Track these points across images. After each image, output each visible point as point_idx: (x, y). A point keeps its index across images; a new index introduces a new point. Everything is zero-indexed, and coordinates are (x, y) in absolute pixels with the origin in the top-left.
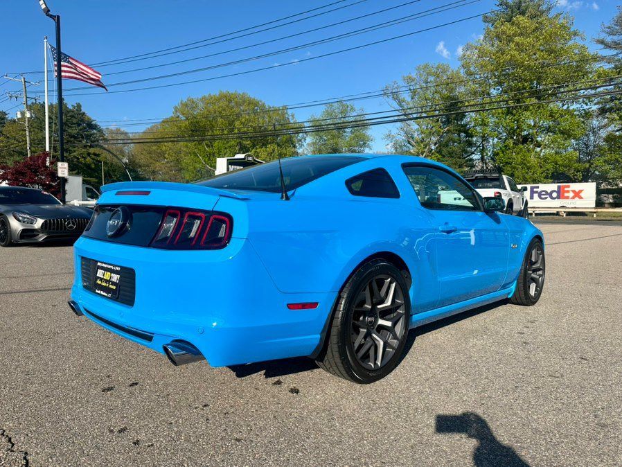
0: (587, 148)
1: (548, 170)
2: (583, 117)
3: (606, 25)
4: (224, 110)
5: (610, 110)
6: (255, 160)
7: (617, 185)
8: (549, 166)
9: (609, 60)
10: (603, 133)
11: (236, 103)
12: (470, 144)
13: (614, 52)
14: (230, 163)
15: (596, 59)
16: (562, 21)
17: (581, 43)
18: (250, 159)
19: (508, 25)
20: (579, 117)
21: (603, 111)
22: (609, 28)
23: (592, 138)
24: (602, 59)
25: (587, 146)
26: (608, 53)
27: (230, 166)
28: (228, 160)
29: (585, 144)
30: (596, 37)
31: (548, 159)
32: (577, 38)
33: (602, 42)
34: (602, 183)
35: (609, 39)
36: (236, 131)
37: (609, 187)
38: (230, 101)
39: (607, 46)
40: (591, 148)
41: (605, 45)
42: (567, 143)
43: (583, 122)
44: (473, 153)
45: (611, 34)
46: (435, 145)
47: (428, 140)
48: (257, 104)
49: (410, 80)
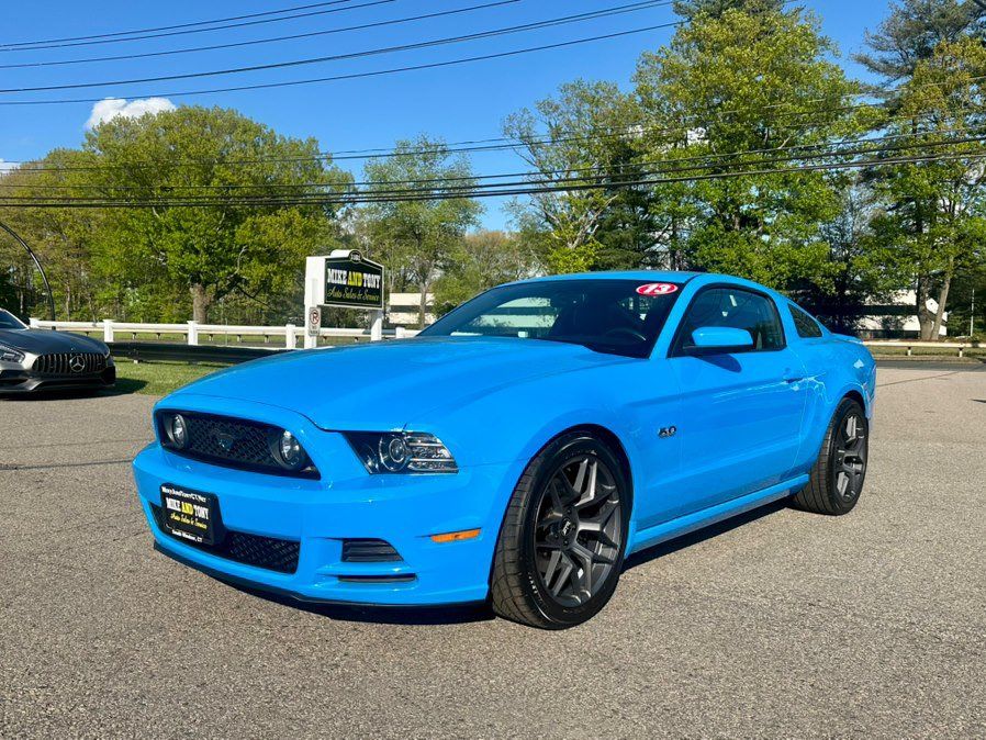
0: (843, 236)
1: (782, 274)
2: (836, 185)
3: (871, 35)
5: (878, 175)
6: (363, 261)
7: (890, 300)
8: (784, 268)
9: (877, 92)
10: (868, 212)
12: (651, 226)
13: (883, 78)
14: (330, 264)
15: (856, 88)
16: (802, 22)
17: (833, 62)
18: (357, 258)
19: (715, 23)
20: (831, 184)
21: (867, 176)
22: (876, 38)
23: (850, 219)
24: (866, 90)
25: (843, 233)
26: (876, 79)
27: (329, 270)
28: (327, 260)
29: (839, 228)
30: (856, 52)
31: (781, 256)
32: (826, 52)
33: (865, 61)
34: (867, 296)
35: (876, 56)
37: (878, 303)
39: (873, 68)
40: (849, 237)
41: (870, 65)
42: (811, 227)
43: (836, 193)
44: (657, 241)
45: (879, 48)
46: (593, 226)
47: (582, 218)
48: (258, 130)
49: (549, 108)
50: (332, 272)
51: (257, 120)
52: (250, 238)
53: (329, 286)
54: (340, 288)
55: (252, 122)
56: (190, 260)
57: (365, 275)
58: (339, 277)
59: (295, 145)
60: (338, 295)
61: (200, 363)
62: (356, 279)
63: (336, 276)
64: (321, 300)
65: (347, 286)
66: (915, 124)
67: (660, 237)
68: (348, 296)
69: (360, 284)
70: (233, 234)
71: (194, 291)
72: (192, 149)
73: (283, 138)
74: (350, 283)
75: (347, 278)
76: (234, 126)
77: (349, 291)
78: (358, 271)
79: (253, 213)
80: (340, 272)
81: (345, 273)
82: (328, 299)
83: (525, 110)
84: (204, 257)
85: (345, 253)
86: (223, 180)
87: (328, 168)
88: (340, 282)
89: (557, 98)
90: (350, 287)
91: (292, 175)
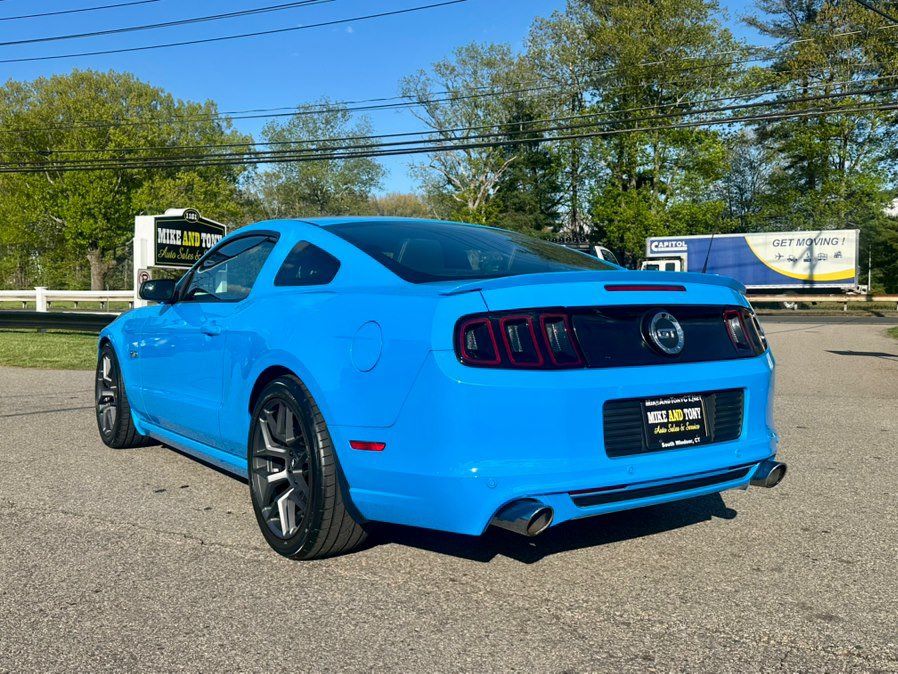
0: (742, 195)
1: (679, 231)
4: (87, 106)
6: (201, 220)
10: (766, 170)
11: (113, 92)
12: (553, 187)
13: (776, 41)
14: (161, 224)
18: (192, 217)
21: (762, 135)
23: (749, 178)
24: (756, 53)
25: (742, 191)
26: (768, 42)
27: (159, 229)
28: (156, 219)
29: (739, 187)
31: (678, 214)
33: (756, 24)
36: (112, 145)
38: (99, 89)
39: (763, 30)
40: (748, 195)
44: (558, 202)
45: (769, 11)
46: (494, 187)
47: (482, 178)
48: (155, 95)
49: (444, 69)
50: (162, 232)
51: (154, 85)
52: (148, 203)
53: (159, 247)
54: (173, 248)
55: (149, 87)
56: (87, 225)
57: (203, 235)
58: (172, 237)
59: (193, 110)
60: (172, 255)
61: (49, 330)
62: (192, 239)
63: (167, 236)
64: (151, 262)
65: (182, 246)
66: (805, 85)
67: (561, 198)
68: (183, 257)
69: (197, 244)
70: (129, 199)
71: (92, 257)
72: (86, 113)
73: (181, 102)
74: (186, 243)
75: (182, 238)
76: (129, 91)
77: (184, 252)
78: (195, 231)
79: (151, 177)
80: (173, 232)
81: (179, 232)
82: (159, 260)
83: (422, 72)
84: (102, 223)
85: (179, 212)
86: (119, 145)
87: (228, 132)
88: (173, 242)
89: (453, 61)
90: (186, 247)
91: (190, 139)
